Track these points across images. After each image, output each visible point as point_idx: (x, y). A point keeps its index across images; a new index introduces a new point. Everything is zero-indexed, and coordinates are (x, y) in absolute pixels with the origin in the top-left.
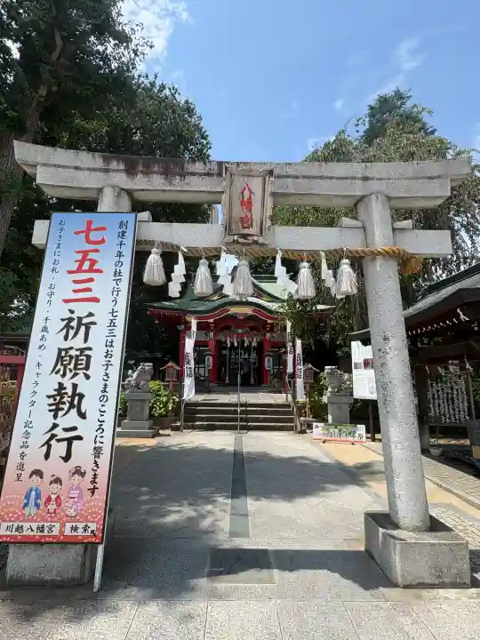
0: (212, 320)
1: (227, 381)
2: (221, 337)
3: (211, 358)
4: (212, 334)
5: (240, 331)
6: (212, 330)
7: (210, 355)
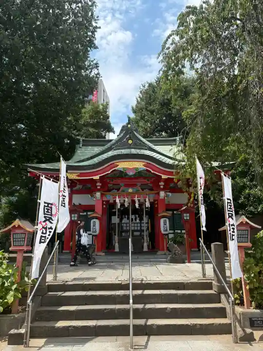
0: (97, 177)
1: (117, 250)
2: (109, 198)
3: (97, 222)
4: (98, 194)
5: (130, 190)
6: (99, 190)
7: (97, 218)
